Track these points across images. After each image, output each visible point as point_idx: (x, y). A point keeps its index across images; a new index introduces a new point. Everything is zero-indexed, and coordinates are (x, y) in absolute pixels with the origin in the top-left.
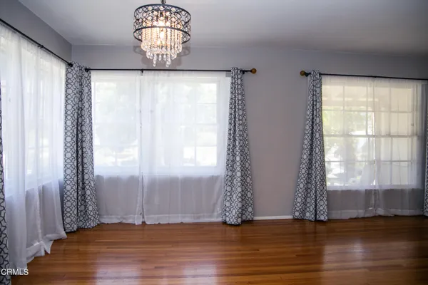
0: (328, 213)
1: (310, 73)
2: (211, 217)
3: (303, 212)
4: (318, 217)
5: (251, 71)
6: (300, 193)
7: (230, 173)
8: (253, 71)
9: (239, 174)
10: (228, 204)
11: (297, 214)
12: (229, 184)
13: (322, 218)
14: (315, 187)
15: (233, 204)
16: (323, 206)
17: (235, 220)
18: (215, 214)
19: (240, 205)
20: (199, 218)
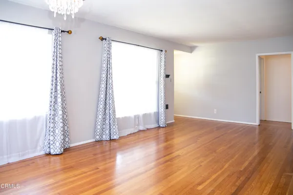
0: (119, 133)
1: (106, 39)
2: (34, 152)
3: (101, 135)
4: (112, 137)
5: (68, 32)
6: (99, 122)
7: (53, 113)
8: (69, 32)
9: (60, 112)
10: (52, 138)
11: (98, 137)
12: (52, 121)
13: (115, 137)
14: (110, 117)
15: (56, 138)
16: (115, 129)
17: (59, 150)
18: (39, 148)
19: (62, 138)
20: (23, 155)
